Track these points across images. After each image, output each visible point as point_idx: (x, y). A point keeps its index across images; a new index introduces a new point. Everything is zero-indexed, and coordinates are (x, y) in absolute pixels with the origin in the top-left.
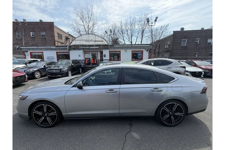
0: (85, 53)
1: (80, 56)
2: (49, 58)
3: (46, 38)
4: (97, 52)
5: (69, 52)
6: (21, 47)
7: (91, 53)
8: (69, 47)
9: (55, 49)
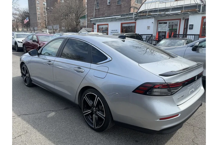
0: (160, 23)
1: (149, 27)
2: (113, 31)
3: (121, 5)
4: (179, 21)
5: (135, 23)
6: (91, 19)
7: (168, 22)
8: (135, 14)
9: (120, 19)
